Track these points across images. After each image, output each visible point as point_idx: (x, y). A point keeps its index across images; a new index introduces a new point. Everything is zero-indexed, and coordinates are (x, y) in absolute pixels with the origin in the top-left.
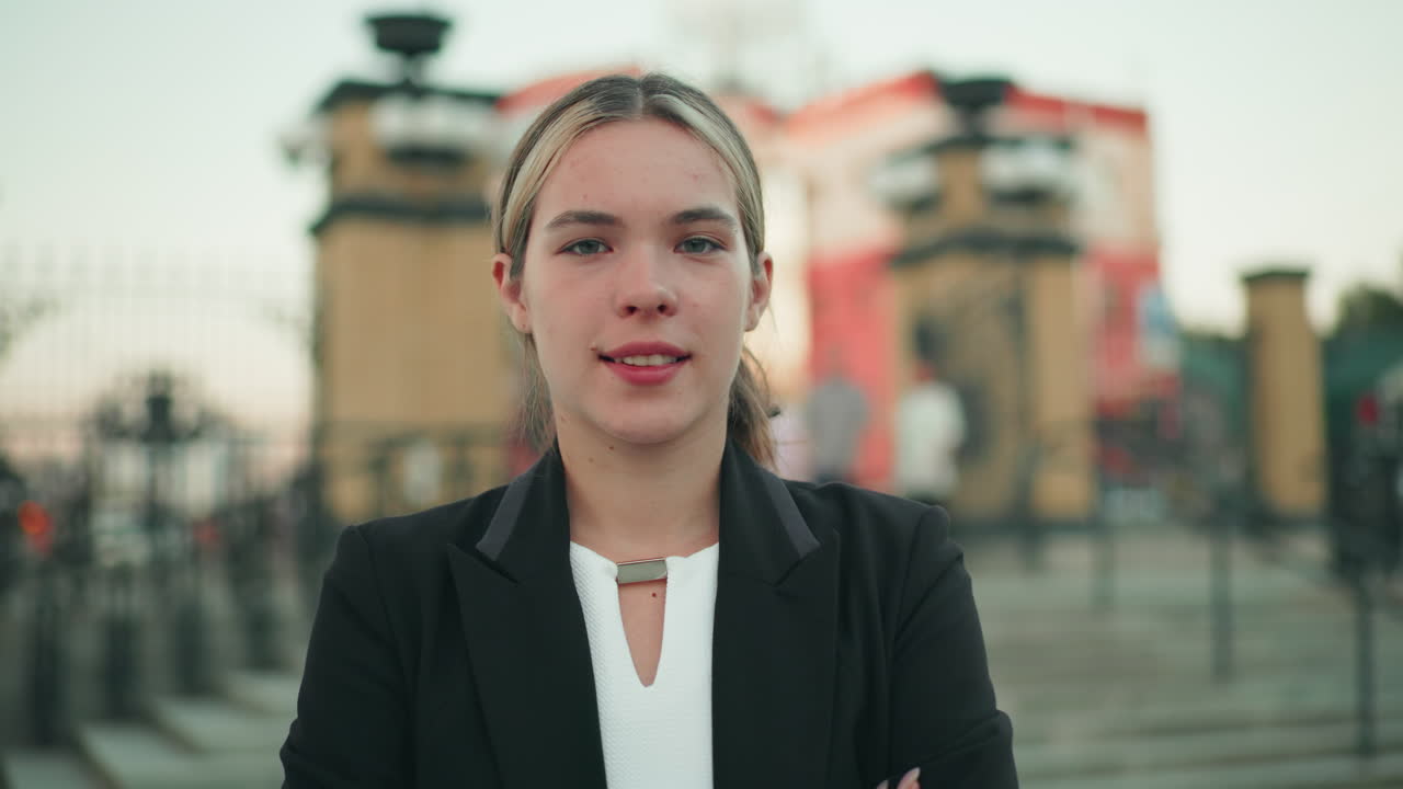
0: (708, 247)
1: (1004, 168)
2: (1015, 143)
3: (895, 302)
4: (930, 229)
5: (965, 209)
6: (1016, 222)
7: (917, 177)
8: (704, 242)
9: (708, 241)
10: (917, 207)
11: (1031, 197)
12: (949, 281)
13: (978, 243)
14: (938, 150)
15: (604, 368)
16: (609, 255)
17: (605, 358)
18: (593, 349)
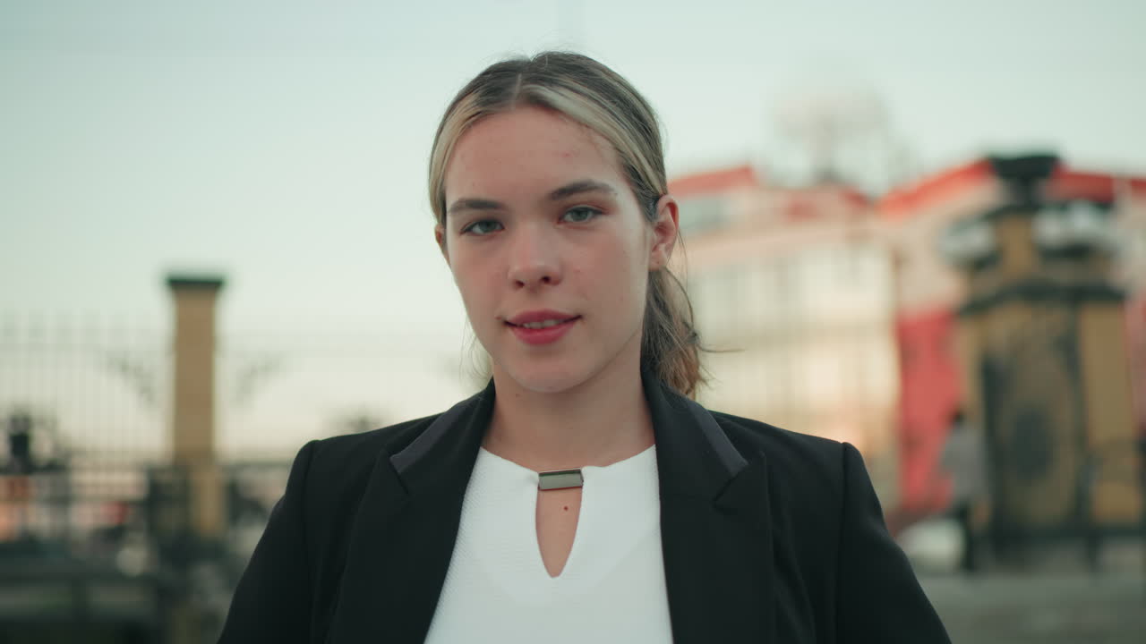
0: (590, 214)
1: (1051, 229)
2: (1063, 206)
3: (965, 347)
4: (990, 283)
5: (1020, 263)
6: (1064, 274)
7: (978, 240)
8: (586, 211)
9: (591, 210)
10: (978, 265)
11: (1078, 252)
12: (1008, 325)
13: (1033, 293)
14: (994, 217)
15: (511, 334)
16: (502, 232)
17: (508, 324)
18: (498, 318)
